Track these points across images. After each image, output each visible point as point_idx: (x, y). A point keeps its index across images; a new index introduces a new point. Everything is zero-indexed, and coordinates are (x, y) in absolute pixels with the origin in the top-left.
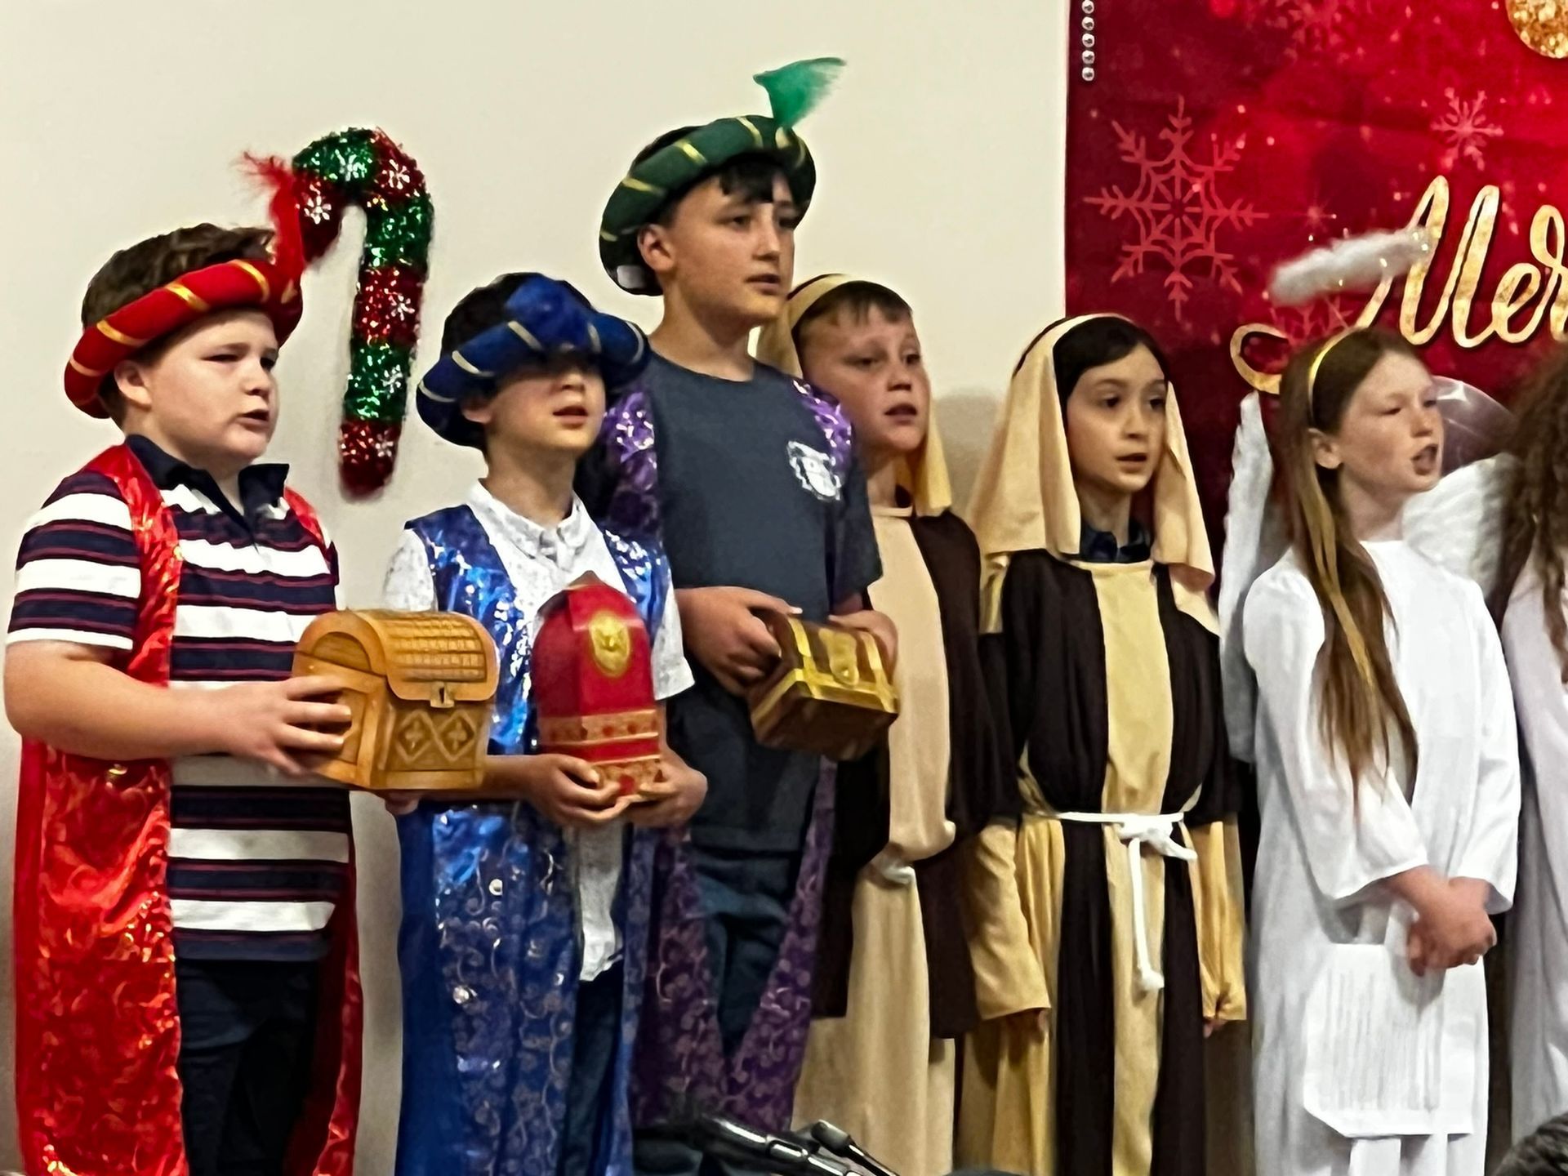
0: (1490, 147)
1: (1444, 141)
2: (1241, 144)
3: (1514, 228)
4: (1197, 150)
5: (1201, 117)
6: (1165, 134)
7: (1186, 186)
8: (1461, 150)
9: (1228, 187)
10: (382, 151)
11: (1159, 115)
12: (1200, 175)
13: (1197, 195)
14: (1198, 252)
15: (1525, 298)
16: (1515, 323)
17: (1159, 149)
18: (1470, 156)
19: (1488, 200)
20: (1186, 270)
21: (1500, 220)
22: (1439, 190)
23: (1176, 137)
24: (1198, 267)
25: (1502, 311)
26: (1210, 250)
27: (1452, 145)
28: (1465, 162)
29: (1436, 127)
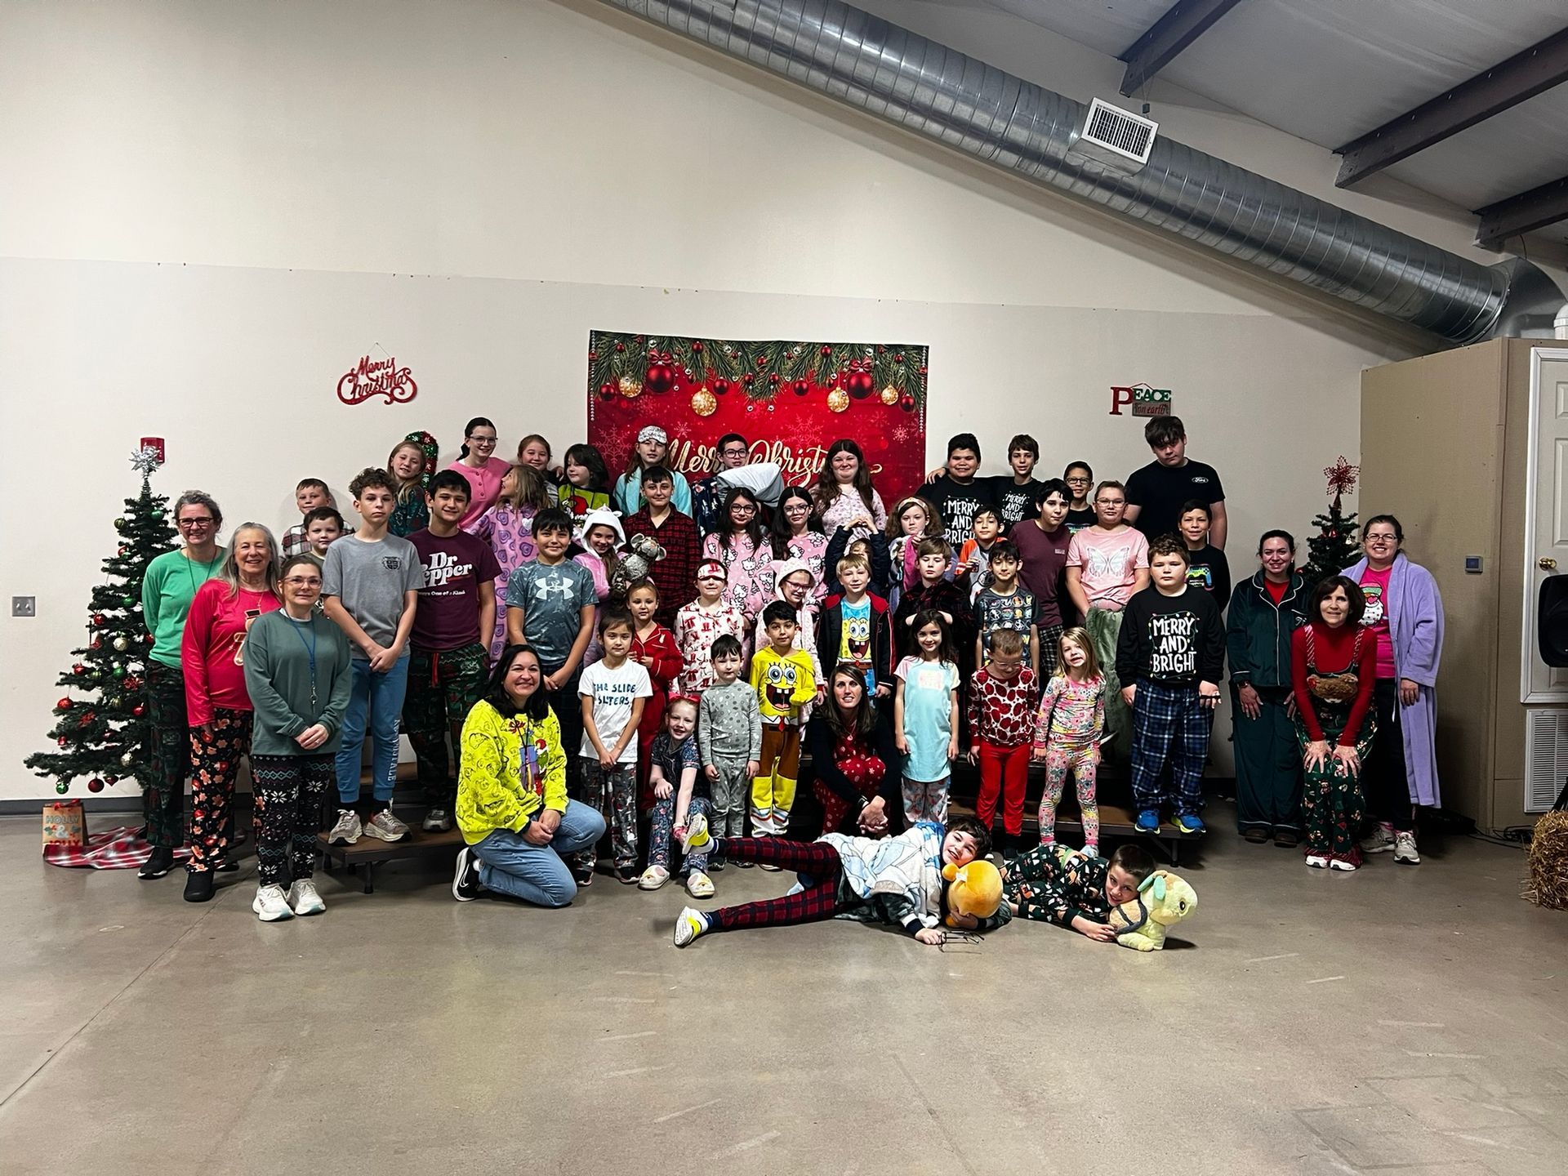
0: (688, 434)
1: (677, 432)
4: (618, 434)
5: (619, 428)
8: (681, 434)
10: (424, 435)
11: (610, 427)
17: (609, 434)
19: (688, 444)
21: (691, 448)
23: (614, 430)
28: (682, 436)
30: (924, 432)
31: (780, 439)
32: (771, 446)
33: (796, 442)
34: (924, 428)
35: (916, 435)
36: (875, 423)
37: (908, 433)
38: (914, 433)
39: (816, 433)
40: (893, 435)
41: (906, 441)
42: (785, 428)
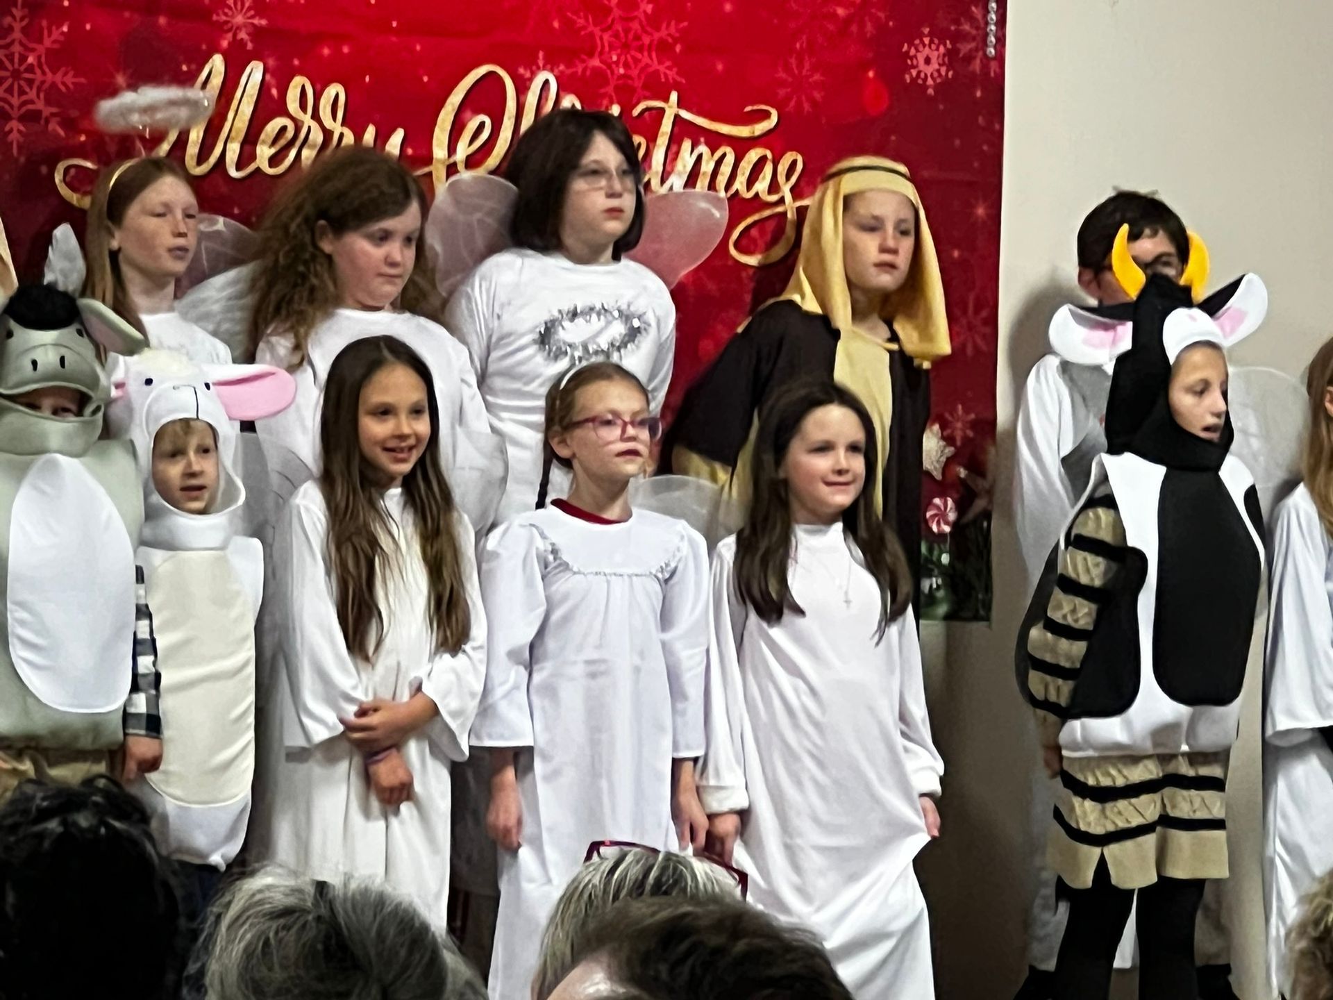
0: (256, 33)
1: (222, 28)
2: (65, 29)
3: (274, 92)
4: (32, 33)
5: (35, 9)
6: (8, 20)
7: (23, 59)
8: (235, 35)
9: (55, 59)
12: (33, 50)
13: (31, 65)
14: (30, 107)
15: (282, 142)
16: (274, 162)
18: (242, 39)
19: (255, 73)
20: (22, 119)
21: (264, 86)
22: (217, 63)
23: (16, 23)
24: (31, 117)
25: (264, 152)
26: (40, 105)
27: (230, 30)
28: (237, 45)
29: (215, 18)
30: (1000, 58)
31: (550, 65)
32: (522, 88)
33: (599, 77)
34: (1001, 41)
35: (977, 65)
36: (848, 20)
37: (952, 57)
38: (969, 58)
39: (663, 49)
40: (904, 64)
41: (944, 87)
42: (568, 24)
